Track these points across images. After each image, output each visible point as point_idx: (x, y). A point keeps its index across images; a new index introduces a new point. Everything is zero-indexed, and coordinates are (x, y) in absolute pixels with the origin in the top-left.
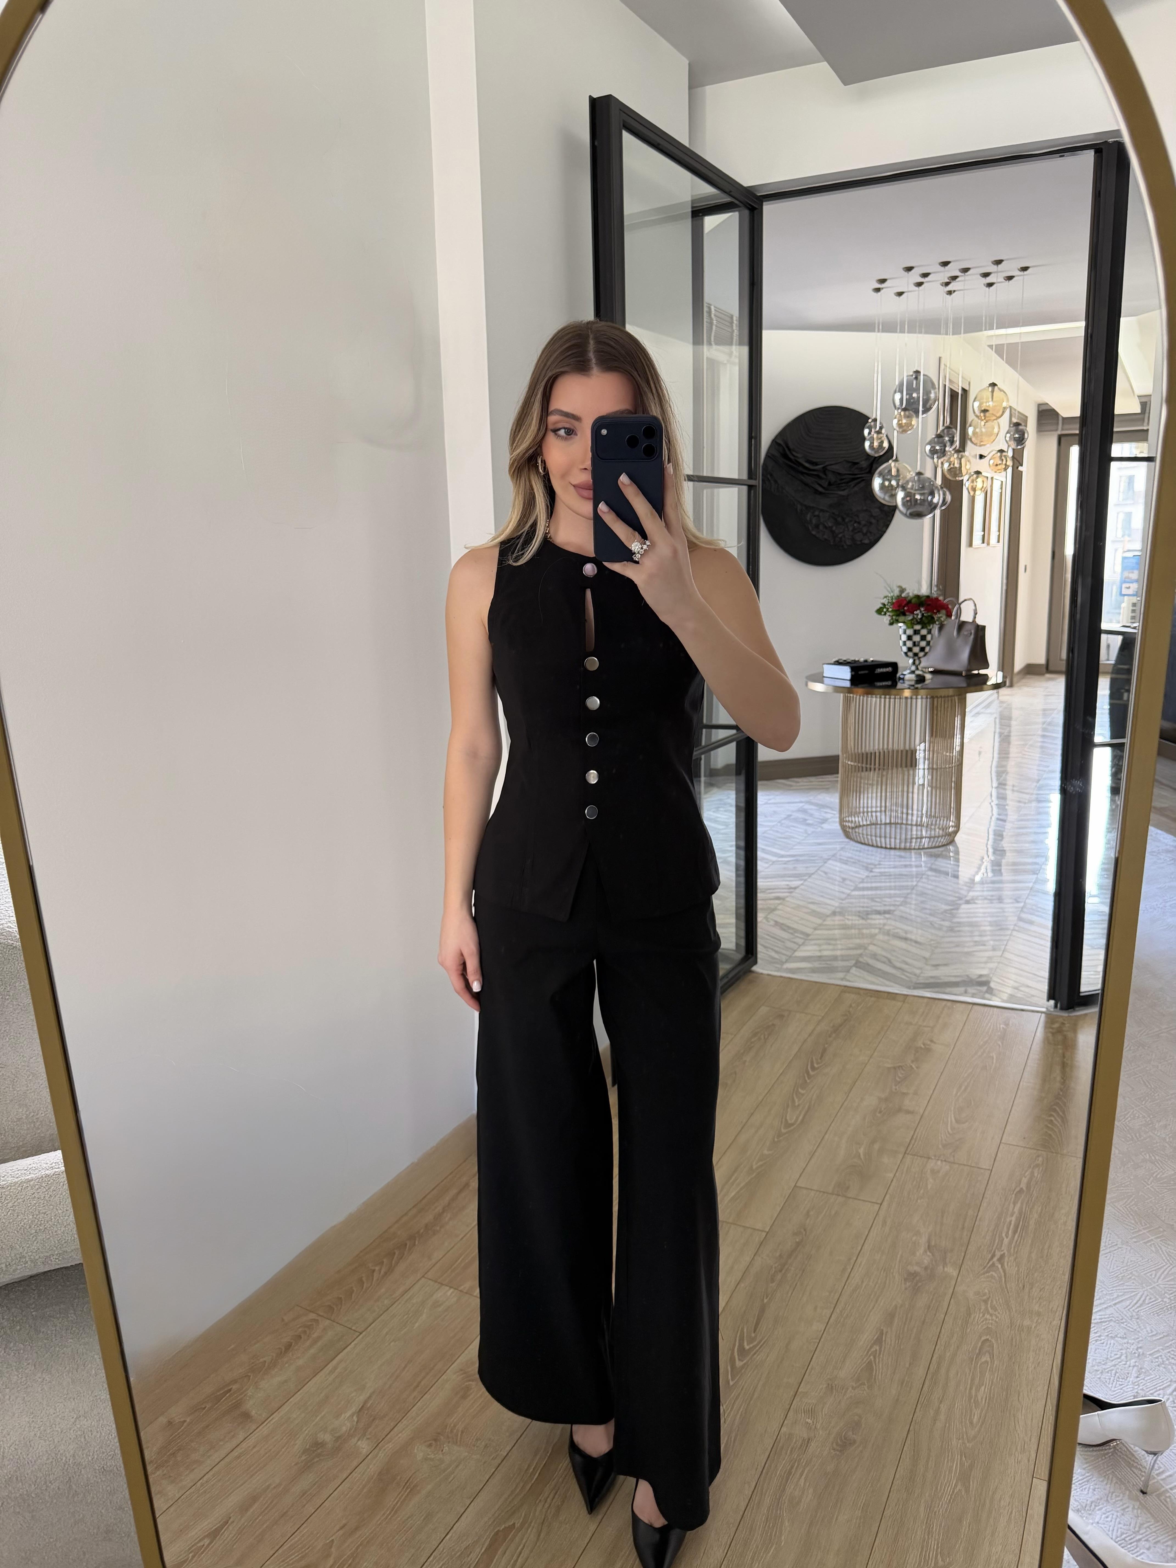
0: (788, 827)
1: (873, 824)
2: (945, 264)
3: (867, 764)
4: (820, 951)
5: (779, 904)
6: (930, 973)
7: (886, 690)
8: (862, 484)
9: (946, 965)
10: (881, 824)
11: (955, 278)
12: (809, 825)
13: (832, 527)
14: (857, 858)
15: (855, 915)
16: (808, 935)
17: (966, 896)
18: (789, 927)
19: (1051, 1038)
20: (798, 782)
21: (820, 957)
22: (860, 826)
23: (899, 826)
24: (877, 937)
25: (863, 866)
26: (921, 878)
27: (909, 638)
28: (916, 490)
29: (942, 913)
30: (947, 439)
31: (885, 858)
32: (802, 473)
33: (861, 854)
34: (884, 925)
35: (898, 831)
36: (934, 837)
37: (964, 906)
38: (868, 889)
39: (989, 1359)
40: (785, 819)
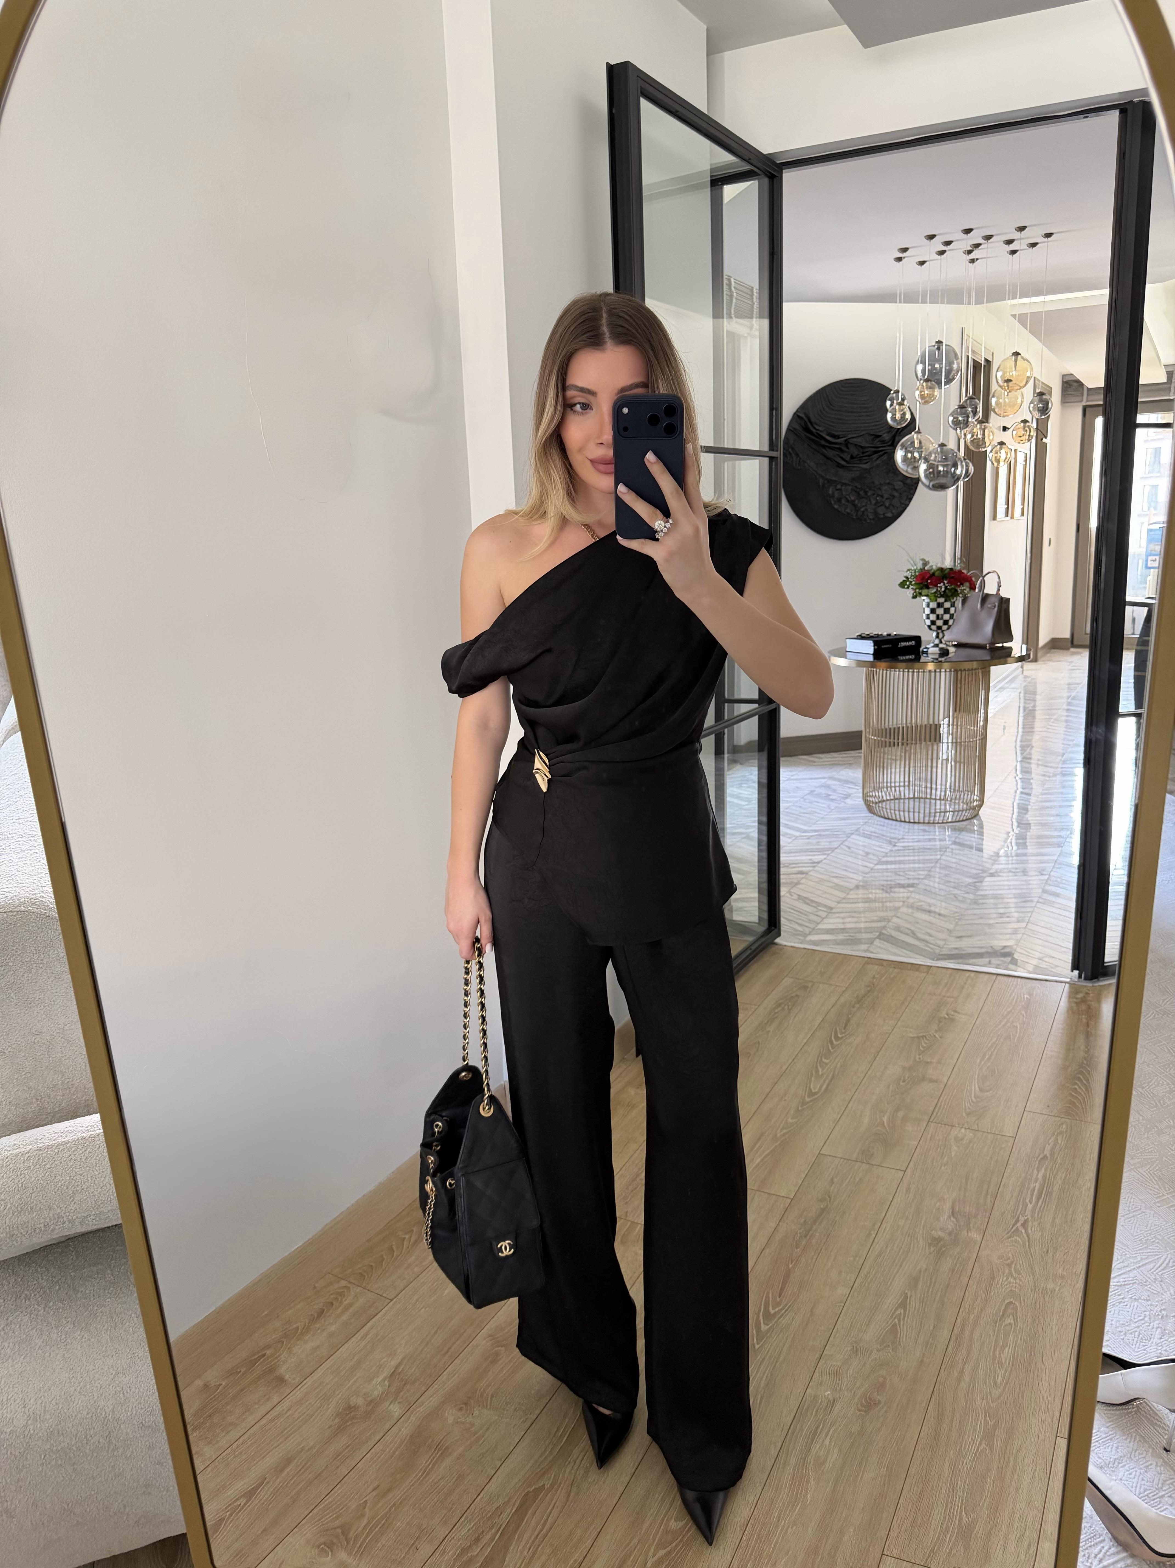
0: (811, 802)
1: (897, 799)
2: (968, 231)
3: (890, 738)
4: (844, 923)
5: (803, 878)
6: (953, 944)
7: (910, 664)
8: (885, 457)
9: (968, 936)
10: (904, 799)
11: (977, 246)
12: (832, 800)
13: (854, 501)
14: (881, 832)
15: (879, 889)
16: (832, 908)
17: (990, 869)
18: (812, 901)
19: (1075, 1008)
20: (821, 758)
21: (844, 929)
22: (884, 801)
23: (922, 800)
24: (901, 910)
25: (886, 840)
26: (946, 851)
27: (933, 611)
28: (939, 462)
29: (966, 886)
30: (970, 409)
31: (908, 832)
32: (824, 447)
33: (885, 829)
34: (908, 898)
35: (922, 805)
36: (958, 811)
37: (987, 879)
38: (891, 863)
39: (1012, 1321)
40: (808, 794)
